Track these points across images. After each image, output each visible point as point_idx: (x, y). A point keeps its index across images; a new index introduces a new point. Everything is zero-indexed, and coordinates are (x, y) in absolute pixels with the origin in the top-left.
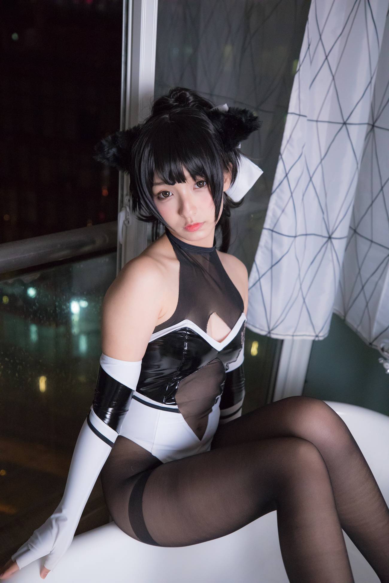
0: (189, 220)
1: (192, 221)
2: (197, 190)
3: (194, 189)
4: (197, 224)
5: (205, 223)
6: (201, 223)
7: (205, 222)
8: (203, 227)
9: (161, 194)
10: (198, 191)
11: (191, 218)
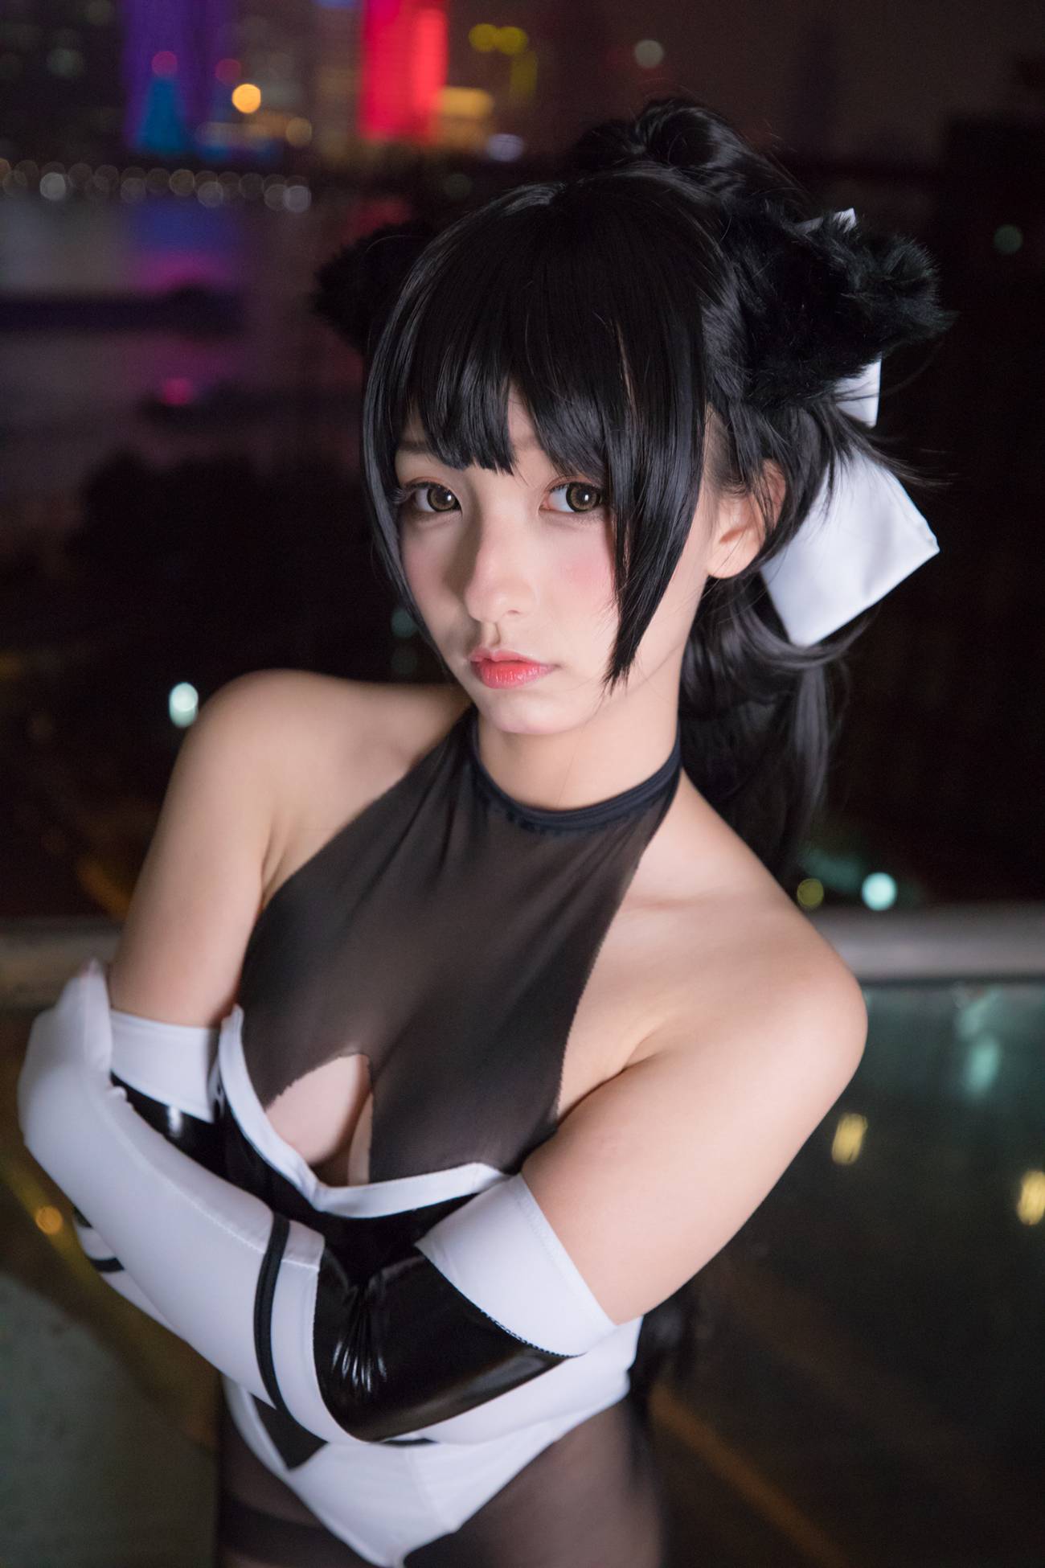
0: (489, 633)
1: (498, 641)
2: (552, 516)
3: (545, 509)
4: (520, 663)
5: (556, 674)
6: (542, 665)
7: (557, 666)
8: (544, 683)
9: (423, 495)
10: (561, 526)
11: (496, 625)
